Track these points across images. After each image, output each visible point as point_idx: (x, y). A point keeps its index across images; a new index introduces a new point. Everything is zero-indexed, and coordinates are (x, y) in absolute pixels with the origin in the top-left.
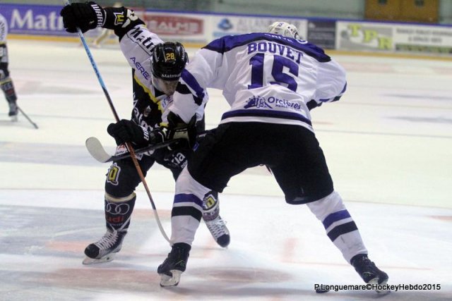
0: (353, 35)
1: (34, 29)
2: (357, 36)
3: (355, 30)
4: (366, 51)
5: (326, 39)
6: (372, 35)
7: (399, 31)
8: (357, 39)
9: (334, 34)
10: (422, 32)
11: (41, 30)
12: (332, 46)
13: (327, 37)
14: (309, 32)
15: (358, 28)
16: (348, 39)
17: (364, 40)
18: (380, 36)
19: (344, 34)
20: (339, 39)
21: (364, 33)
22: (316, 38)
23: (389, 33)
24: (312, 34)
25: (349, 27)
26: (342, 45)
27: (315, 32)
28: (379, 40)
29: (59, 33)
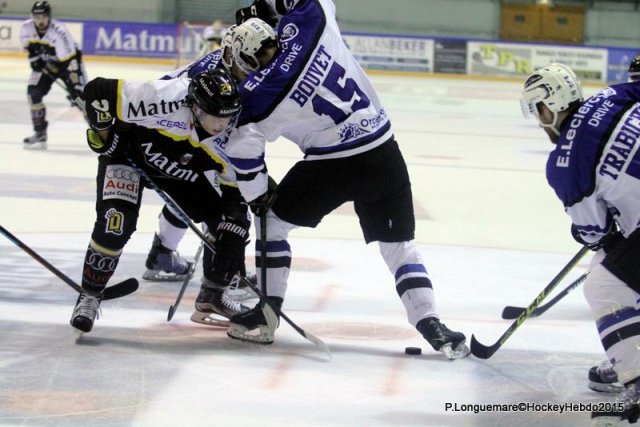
0: (485, 58)
1: (122, 50)
2: (491, 58)
3: (489, 52)
4: (502, 76)
5: (456, 61)
6: (508, 57)
7: (539, 53)
8: (491, 62)
9: (464, 56)
10: (565, 54)
11: (131, 51)
12: (462, 70)
13: (456, 59)
14: (437, 53)
15: (493, 50)
16: (480, 61)
17: (499, 65)
18: (518, 58)
19: (476, 56)
20: (470, 61)
21: (499, 55)
22: (444, 60)
23: (527, 55)
24: (440, 56)
25: (482, 49)
26: (475, 69)
27: (443, 54)
28: (516, 63)
29: (151, 54)
